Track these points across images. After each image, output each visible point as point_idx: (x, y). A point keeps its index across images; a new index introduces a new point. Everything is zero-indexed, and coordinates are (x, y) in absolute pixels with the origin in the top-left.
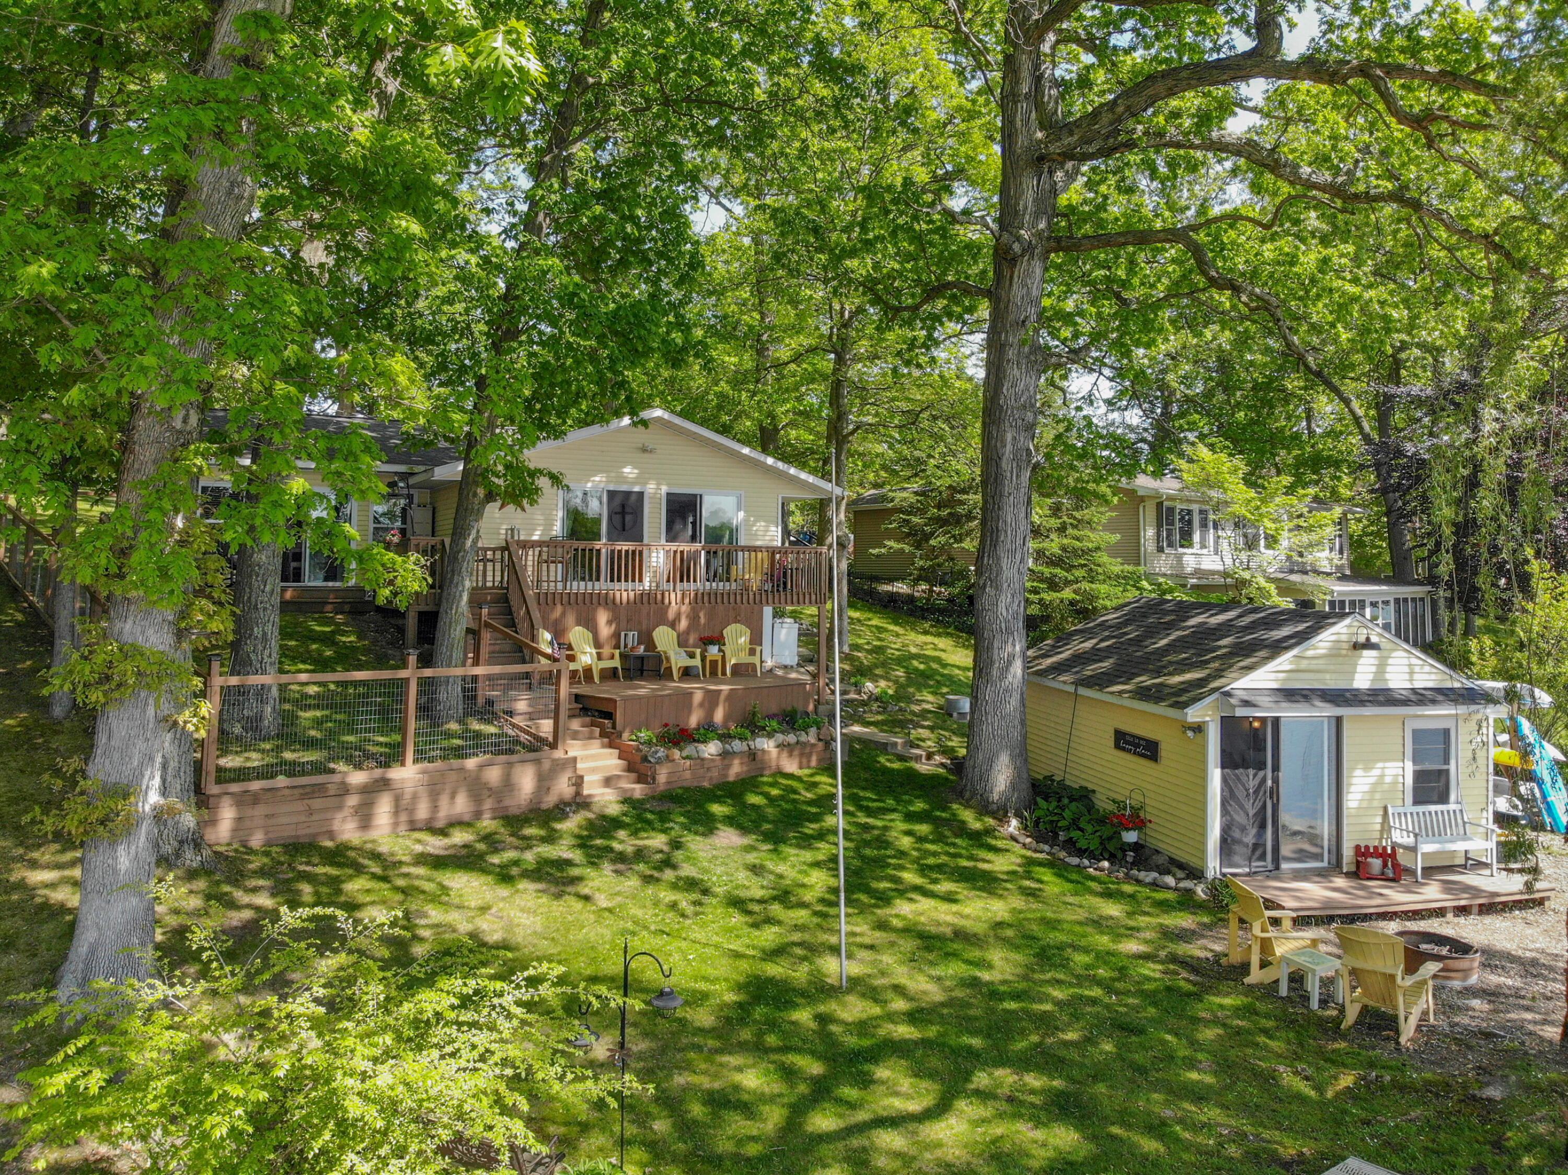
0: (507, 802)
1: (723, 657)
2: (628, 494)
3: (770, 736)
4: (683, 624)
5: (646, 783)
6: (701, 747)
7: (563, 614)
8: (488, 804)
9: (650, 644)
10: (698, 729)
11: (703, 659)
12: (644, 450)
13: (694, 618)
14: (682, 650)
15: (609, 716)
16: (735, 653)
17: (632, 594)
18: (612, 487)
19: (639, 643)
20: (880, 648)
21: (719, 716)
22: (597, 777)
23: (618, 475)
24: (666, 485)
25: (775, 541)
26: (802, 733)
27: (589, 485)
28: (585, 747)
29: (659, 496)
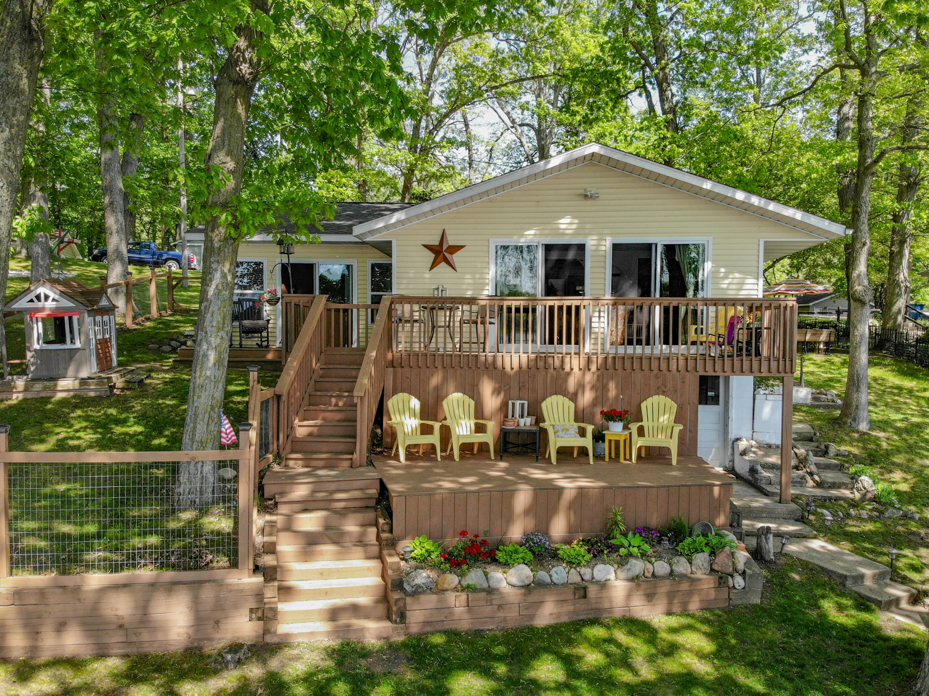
0: (145, 636)
1: (629, 437)
2: (566, 248)
3: (622, 562)
6: (498, 573)
7: (445, 379)
9: (538, 417)
10: (510, 546)
12: (585, 196)
13: (601, 388)
17: (524, 357)
18: (549, 240)
21: (558, 527)
23: (554, 226)
24: (611, 234)
25: (755, 292)
26: (683, 560)
27: (522, 240)
28: (341, 556)
29: (603, 248)
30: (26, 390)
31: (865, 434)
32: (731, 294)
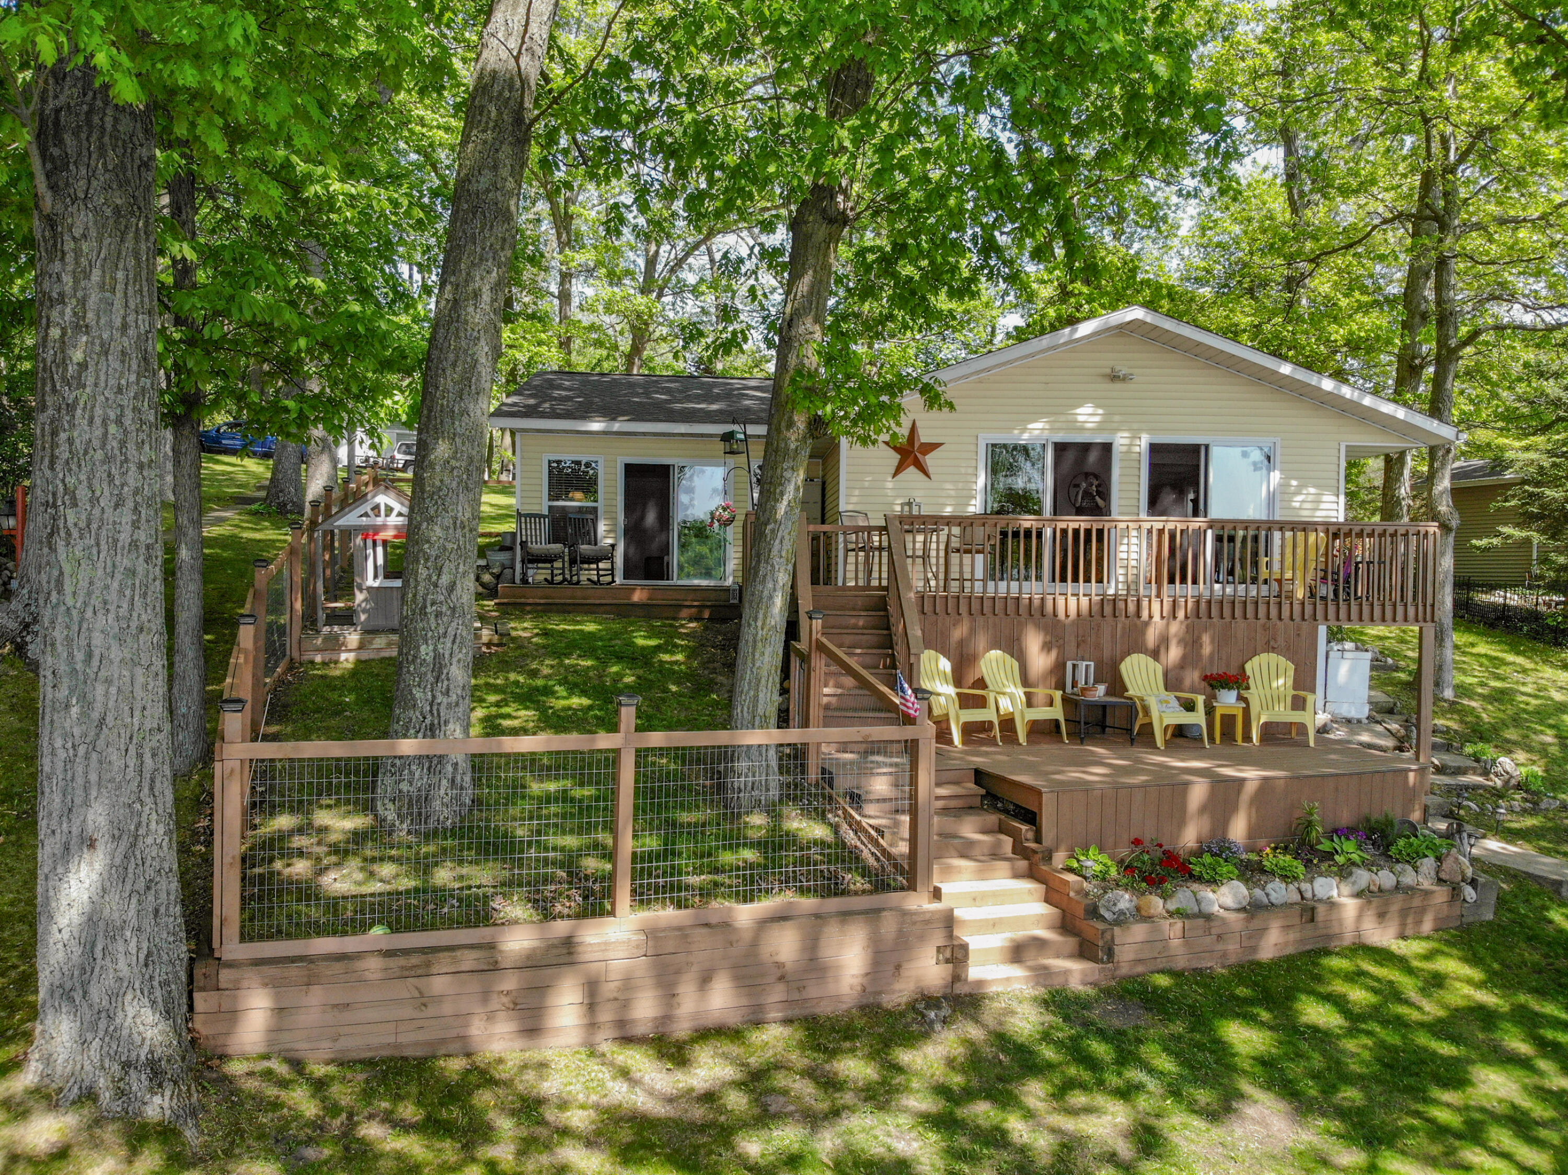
1: (1247, 711)
2: (1085, 448)
3: (1344, 873)
4: (1174, 653)
5: (1094, 959)
6: (1207, 893)
7: (973, 631)
8: (776, 995)
9: (1117, 685)
10: (1199, 853)
11: (1210, 711)
12: (1114, 377)
13: (1191, 642)
14: (1171, 697)
15: (1031, 818)
16: (1266, 706)
17: (1084, 601)
18: (1061, 437)
19: (1097, 681)
20: (1502, 692)
21: (1238, 830)
22: (999, 940)
23: (1070, 418)
24: (1148, 431)
25: (1334, 514)
26: (1409, 868)
27: (1026, 436)
28: (982, 875)
29: (1137, 449)
30: (361, 647)
31: (1454, 703)
32: (1305, 515)
